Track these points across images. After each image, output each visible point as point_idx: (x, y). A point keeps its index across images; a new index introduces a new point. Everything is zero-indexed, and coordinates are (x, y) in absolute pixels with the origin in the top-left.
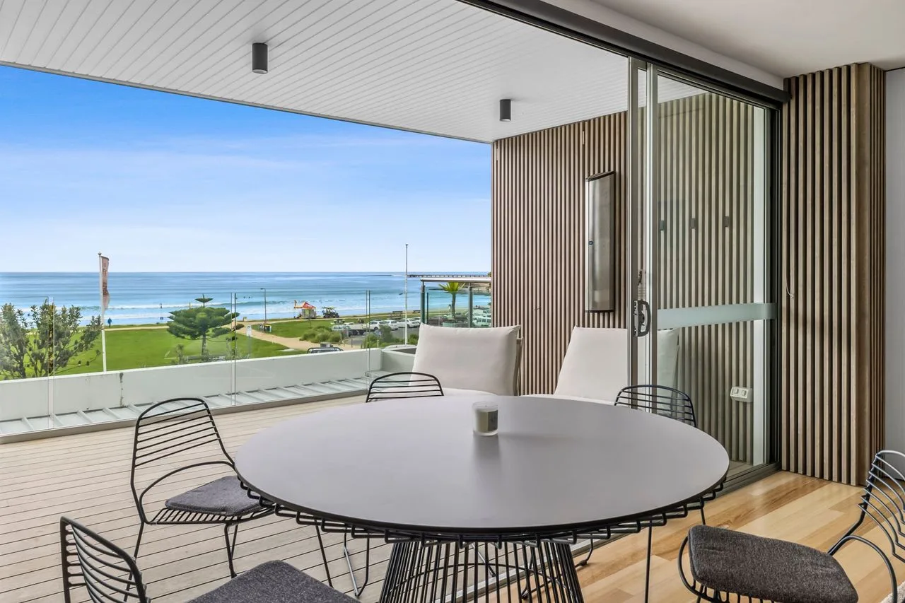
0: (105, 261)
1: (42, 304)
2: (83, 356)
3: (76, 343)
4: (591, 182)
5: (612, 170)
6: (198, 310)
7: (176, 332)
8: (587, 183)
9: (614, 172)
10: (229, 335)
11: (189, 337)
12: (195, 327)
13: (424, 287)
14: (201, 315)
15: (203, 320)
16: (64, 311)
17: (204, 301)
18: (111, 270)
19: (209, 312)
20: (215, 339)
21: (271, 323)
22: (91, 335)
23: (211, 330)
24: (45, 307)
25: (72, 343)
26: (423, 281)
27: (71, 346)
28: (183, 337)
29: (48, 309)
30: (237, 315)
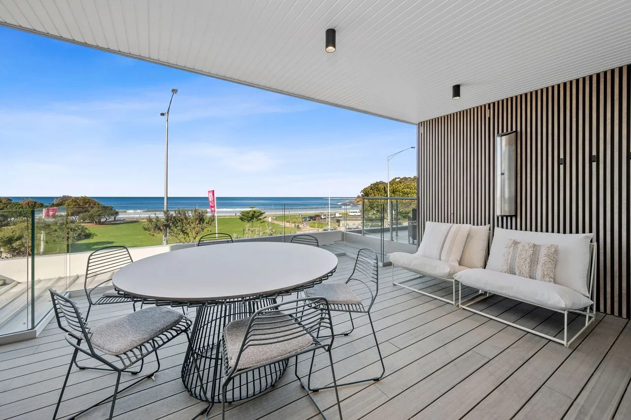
7: (242, 219)
8: (498, 139)
9: (516, 132)
28: (245, 221)
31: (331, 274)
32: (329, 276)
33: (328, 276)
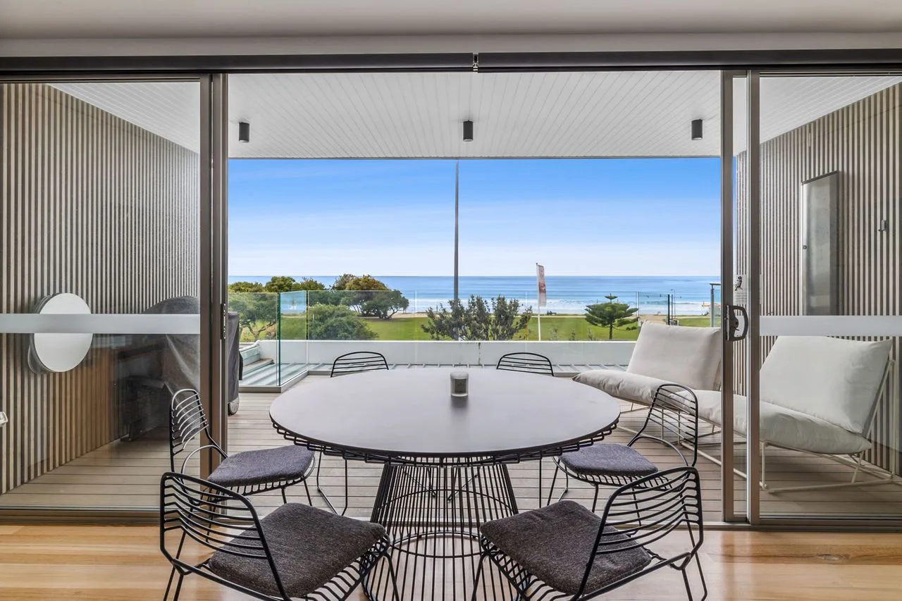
0: (541, 268)
1: (497, 297)
2: (522, 332)
3: (517, 323)
4: (805, 185)
5: (835, 170)
6: (606, 305)
7: (590, 320)
8: (801, 187)
9: (837, 172)
10: (630, 326)
11: (600, 325)
12: (605, 318)
13: (712, 290)
14: (608, 309)
15: (609, 312)
16: (511, 302)
17: (611, 298)
18: (547, 274)
19: (613, 307)
20: (619, 328)
21: (679, 318)
22: (526, 319)
23: (616, 320)
24: (499, 299)
25: (514, 324)
26: (712, 285)
27: (514, 325)
28: (596, 325)
29: (501, 300)
30: (636, 310)
31: (609, 432)
32: (606, 434)
33: (603, 435)
